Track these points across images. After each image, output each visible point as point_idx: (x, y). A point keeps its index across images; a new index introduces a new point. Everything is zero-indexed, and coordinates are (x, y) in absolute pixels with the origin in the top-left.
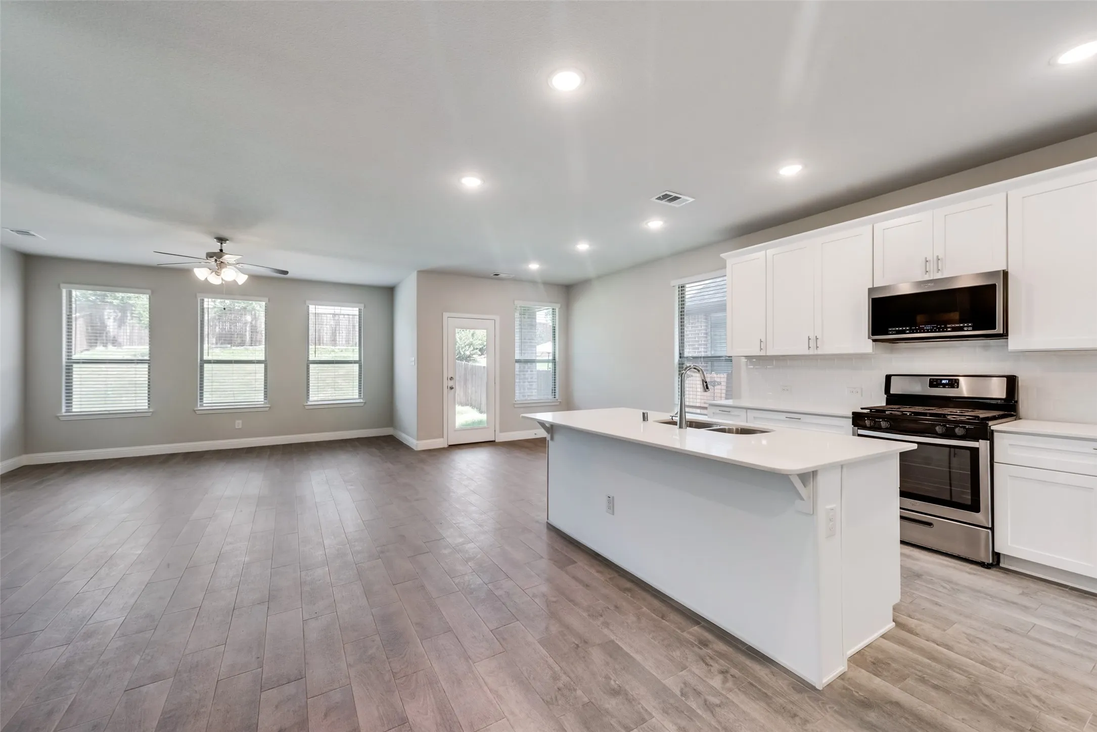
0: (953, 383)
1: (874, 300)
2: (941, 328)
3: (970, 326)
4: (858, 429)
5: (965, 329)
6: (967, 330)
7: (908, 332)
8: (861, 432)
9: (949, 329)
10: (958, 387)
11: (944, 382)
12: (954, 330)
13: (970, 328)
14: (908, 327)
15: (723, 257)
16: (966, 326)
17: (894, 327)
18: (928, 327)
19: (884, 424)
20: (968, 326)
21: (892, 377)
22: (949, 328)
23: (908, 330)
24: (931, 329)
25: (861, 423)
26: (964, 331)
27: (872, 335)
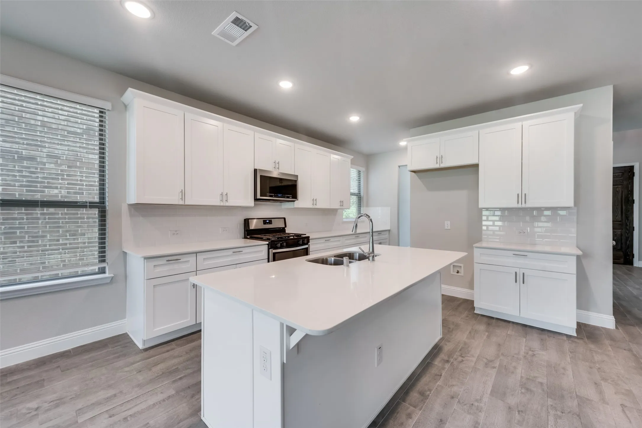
0: (270, 222)
1: (261, 177)
2: (284, 196)
4: (273, 249)
5: (290, 197)
6: (291, 198)
7: (274, 196)
8: (275, 251)
10: (272, 224)
11: (268, 221)
18: (280, 195)
19: (284, 244)
21: (249, 220)
22: (286, 196)
23: (273, 195)
24: (281, 196)
25: (273, 246)
26: (289, 198)
27: (260, 196)
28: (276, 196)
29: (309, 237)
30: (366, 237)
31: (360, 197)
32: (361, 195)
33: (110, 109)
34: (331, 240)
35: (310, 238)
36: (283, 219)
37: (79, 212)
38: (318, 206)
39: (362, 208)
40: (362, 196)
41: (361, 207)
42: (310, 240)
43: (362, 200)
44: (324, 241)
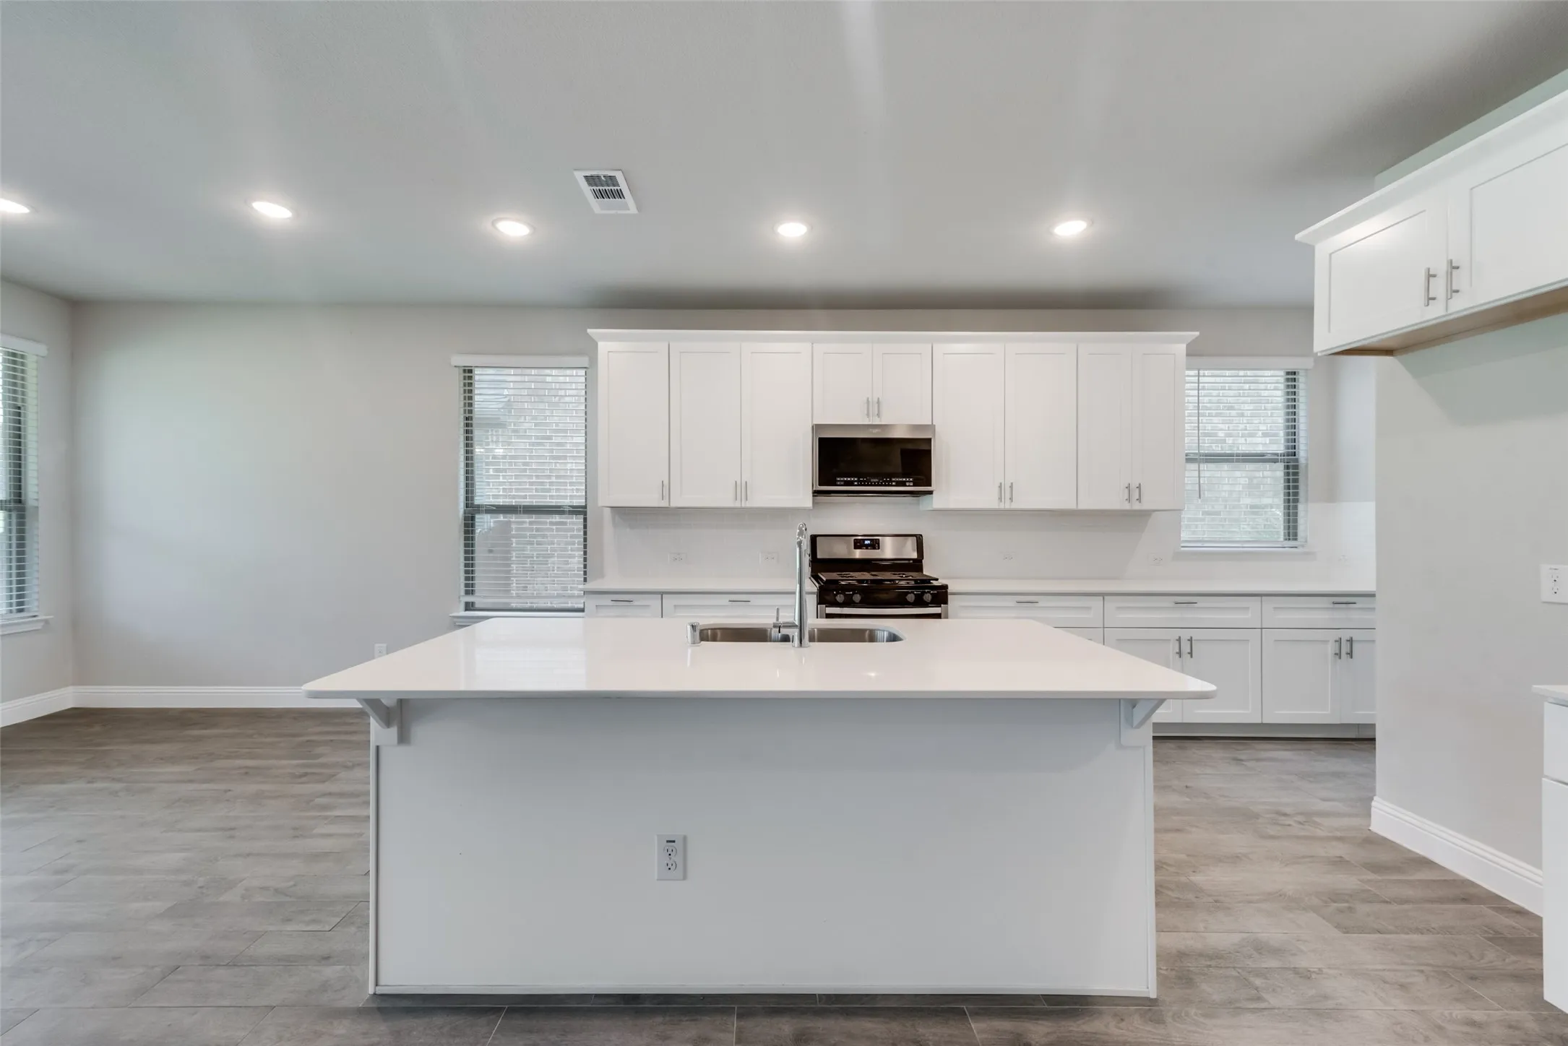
0: (875, 544)
1: (822, 441)
2: (887, 481)
3: (911, 482)
4: (826, 607)
5: (907, 484)
6: (909, 486)
7: (856, 483)
8: (830, 610)
9: (894, 484)
10: (881, 548)
11: (867, 542)
12: (899, 484)
13: (912, 484)
14: (856, 477)
15: (595, 337)
16: (908, 481)
17: (842, 477)
18: (875, 479)
19: (857, 598)
20: (909, 482)
21: (818, 538)
22: (894, 481)
23: (856, 481)
24: (878, 483)
25: (828, 598)
26: (906, 486)
27: (820, 485)
28: (864, 481)
29: (945, 587)
30: (1247, 608)
31: (1296, 467)
32: (1297, 460)
33: (587, 366)
34: (1040, 604)
35: (949, 591)
36: (915, 538)
37: (548, 521)
38: (1019, 504)
39: (1301, 507)
40: (1302, 461)
41: (1296, 501)
42: (949, 596)
43: (1301, 477)
44: (1012, 604)
